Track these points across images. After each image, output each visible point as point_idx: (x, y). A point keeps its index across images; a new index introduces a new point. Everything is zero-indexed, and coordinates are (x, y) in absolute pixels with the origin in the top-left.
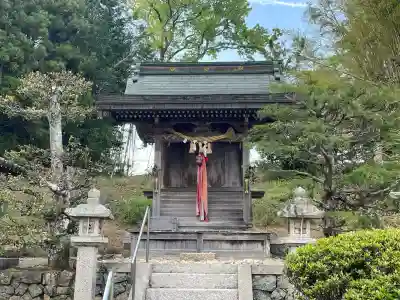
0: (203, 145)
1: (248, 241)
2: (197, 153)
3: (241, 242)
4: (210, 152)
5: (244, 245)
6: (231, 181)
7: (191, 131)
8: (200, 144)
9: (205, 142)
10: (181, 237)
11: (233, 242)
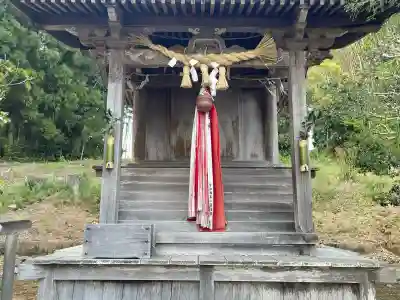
0: (210, 70)
1: (321, 286)
2: (197, 86)
3: (305, 286)
4: (224, 84)
5: (313, 294)
6: (249, 151)
7: (185, 44)
8: (204, 69)
9: (215, 65)
10: (160, 274)
11: (285, 287)
